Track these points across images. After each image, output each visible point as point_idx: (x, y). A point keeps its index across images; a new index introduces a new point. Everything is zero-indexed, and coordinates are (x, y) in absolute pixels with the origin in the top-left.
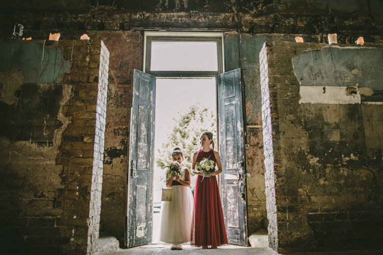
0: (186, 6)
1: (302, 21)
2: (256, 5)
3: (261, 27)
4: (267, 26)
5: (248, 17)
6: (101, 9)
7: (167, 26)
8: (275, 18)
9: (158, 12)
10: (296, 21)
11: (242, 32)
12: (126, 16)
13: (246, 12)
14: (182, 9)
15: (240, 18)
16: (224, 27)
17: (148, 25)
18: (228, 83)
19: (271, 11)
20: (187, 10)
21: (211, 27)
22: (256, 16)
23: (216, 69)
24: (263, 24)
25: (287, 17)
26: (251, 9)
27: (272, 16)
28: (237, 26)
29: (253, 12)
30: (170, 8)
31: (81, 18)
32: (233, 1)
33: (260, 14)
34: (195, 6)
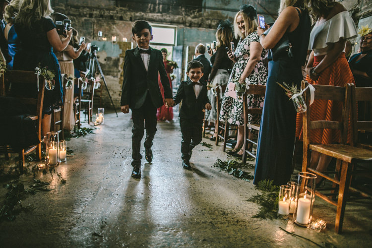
0: (161, 10)
1: (214, 22)
2: (194, 12)
3: (195, 24)
4: (198, 24)
5: (189, 18)
6: (121, 9)
7: (152, 20)
8: (202, 20)
9: (148, 13)
10: (211, 22)
11: (186, 26)
12: (133, 14)
13: (189, 16)
14: (159, 12)
15: (186, 19)
16: (178, 23)
18: (177, 51)
19: (200, 16)
20: (161, 13)
21: (172, 22)
22: (193, 18)
23: (173, 43)
24: (196, 22)
25: (208, 19)
26: (191, 14)
27: (201, 18)
28: (184, 23)
29: (192, 16)
30: (153, 11)
31: (111, 13)
32: (183, 9)
33: (195, 17)
34: (165, 11)
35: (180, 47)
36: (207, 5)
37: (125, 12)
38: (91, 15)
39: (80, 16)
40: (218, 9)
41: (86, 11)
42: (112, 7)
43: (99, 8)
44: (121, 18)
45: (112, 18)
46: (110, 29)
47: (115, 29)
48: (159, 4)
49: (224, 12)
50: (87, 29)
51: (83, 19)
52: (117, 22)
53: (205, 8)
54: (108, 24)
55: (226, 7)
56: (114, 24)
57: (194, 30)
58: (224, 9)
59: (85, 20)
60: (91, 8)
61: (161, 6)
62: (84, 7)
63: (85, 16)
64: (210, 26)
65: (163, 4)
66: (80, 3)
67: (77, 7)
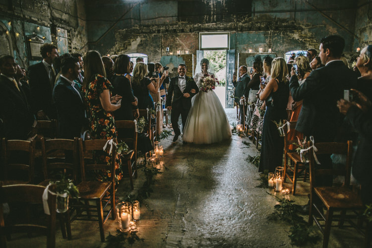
0: (215, 20)
1: (263, 24)
2: (244, 18)
3: (245, 28)
4: (248, 28)
5: (240, 24)
6: (182, 23)
7: (208, 29)
8: (252, 24)
9: (204, 23)
10: (261, 24)
11: (238, 31)
12: (192, 26)
13: (240, 22)
14: (214, 22)
15: (237, 25)
16: (230, 29)
17: (200, 29)
18: (231, 54)
19: (250, 20)
20: (215, 22)
21: (225, 29)
22: (244, 23)
23: (227, 47)
24: (247, 26)
25: (257, 23)
26: (242, 20)
27: (251, 23)
28: (236, 29)
29: (242, 22)
30: (209, 21)
31: (175, 27)
32: (235, 16)
33: (246, 22)
34: (219, 20)
35: (233, 51)
36: (256, 10)
37: (185, 25)
38: (159, 31)
39: (151, 33)
40: (266, 12)
41: (155, 28)
42: (175, 22)
43: (164, 24)
44: (182, 31)
45: (175, 31)
46: (175, 41)
47: (179, 41)
48: (214, 15)
49: (272, 14)
50: (156, 43)
51: (153, 35)
52: (179, 34)
53: (254, 12)
54: (172, 37)
55: (274, 9)
56: (177, 36)
57: (245, 34)
58: (273, 12)
59: (155, 35)
60: (158, 26)
61: (215, 16)
62: (153, 26)
63: (154, 32)
64: (259, 29)
65: (216, 15)
66: (150, 22)
67: (148, 26)
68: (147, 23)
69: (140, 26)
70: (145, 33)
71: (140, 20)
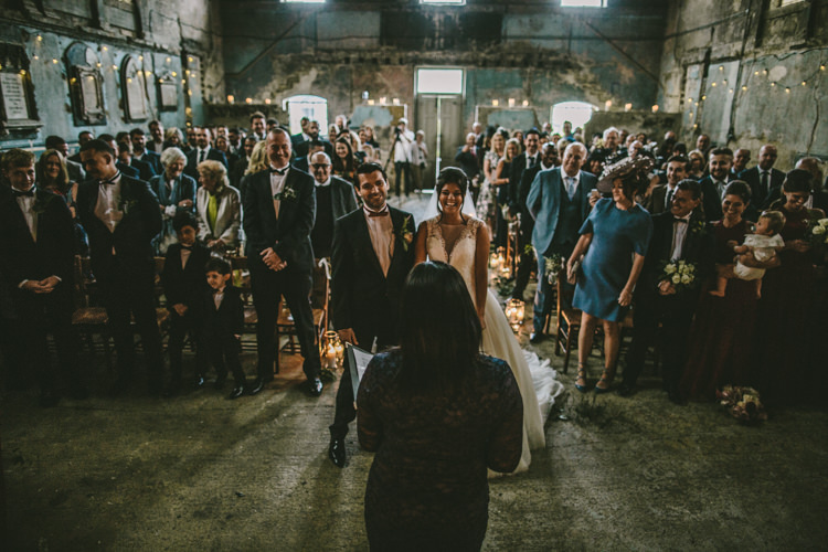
0: (442, 45)
1: (519, 57)
2: (489, 45)
3: (491, 62)
4: (495, 62)
5: (483, 55)
6: (387, 49)
7: (431, 62)
8: (502, 56)
9: (424, 51)
10: (515, 57)
11: (478, 66)
12: (403, 54)
13: (482, 51)
14: (439, 49)
15: (477, 56)
16: (467, 62)
17: (417, 62)
19: (499, 49)
20: (443, 50)
21: (458, 63)
22: (489, 53)
23: (460, 91)
24: (493, 59)
25: (510, 54)
26: (485, 48)
27: (499, 53)
28: (475, 62)
29: (486, 51)
30: (431, 48)
31: (374, 54)
32: (474, 42)
33: (491, 52)
34: (448, 46)
36: (508, 33)
37: (393, 52)
38: (347, 60)
39: (334, 62)
40: (525, 37)
41: (341, 55)
42: (375, 47)
43: (357, 50)
44: (387, 62)
45: (374, 61)
46: (374, 78)
47: (380, 78)
48: (440, 37)
49: (534, 41)
50: (343, 80)
51: (338, 66)
52: (383, 67)
53: (506, 37)
54: (371, 71)
55: (537, 34)
56: (379, 70)
57: (489, 72)
58: (534, 37)
59: (341, 68)
60: (348, 51)
61: (442, 40)
62: (338, 50)
63: (340, 62)
64: (513, 64)
65: (445, 38)
66: (333, 45)
67: (330, 51)
68: (328, 45)
69: (316, 50)
70: (325, 62)
71: (316, 40)
